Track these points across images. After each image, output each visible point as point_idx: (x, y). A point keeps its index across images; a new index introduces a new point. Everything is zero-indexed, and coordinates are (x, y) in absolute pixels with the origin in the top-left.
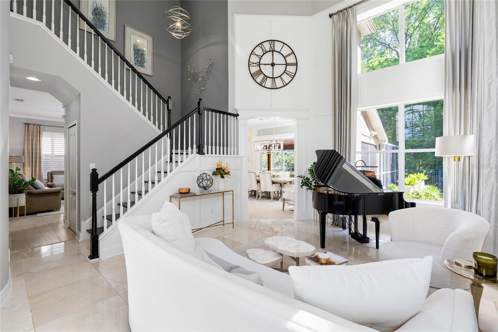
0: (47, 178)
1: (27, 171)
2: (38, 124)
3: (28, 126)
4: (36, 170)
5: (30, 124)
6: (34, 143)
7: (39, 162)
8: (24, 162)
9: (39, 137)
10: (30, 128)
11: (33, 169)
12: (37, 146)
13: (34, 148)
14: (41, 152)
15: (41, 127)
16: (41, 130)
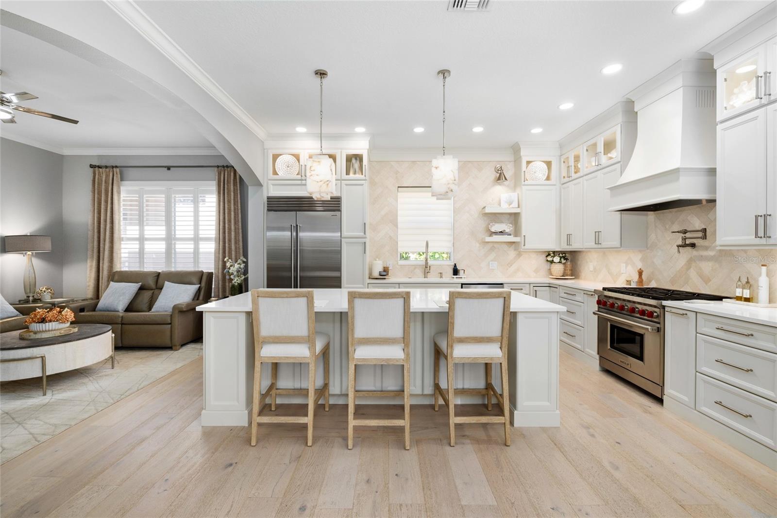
1: (90, 270)
5: (99, 167)
7: (109, 249)
11: (101, 265)
13: (102, 218)
14: (114, 227)
15: (116, 170)
16: (115, 177)
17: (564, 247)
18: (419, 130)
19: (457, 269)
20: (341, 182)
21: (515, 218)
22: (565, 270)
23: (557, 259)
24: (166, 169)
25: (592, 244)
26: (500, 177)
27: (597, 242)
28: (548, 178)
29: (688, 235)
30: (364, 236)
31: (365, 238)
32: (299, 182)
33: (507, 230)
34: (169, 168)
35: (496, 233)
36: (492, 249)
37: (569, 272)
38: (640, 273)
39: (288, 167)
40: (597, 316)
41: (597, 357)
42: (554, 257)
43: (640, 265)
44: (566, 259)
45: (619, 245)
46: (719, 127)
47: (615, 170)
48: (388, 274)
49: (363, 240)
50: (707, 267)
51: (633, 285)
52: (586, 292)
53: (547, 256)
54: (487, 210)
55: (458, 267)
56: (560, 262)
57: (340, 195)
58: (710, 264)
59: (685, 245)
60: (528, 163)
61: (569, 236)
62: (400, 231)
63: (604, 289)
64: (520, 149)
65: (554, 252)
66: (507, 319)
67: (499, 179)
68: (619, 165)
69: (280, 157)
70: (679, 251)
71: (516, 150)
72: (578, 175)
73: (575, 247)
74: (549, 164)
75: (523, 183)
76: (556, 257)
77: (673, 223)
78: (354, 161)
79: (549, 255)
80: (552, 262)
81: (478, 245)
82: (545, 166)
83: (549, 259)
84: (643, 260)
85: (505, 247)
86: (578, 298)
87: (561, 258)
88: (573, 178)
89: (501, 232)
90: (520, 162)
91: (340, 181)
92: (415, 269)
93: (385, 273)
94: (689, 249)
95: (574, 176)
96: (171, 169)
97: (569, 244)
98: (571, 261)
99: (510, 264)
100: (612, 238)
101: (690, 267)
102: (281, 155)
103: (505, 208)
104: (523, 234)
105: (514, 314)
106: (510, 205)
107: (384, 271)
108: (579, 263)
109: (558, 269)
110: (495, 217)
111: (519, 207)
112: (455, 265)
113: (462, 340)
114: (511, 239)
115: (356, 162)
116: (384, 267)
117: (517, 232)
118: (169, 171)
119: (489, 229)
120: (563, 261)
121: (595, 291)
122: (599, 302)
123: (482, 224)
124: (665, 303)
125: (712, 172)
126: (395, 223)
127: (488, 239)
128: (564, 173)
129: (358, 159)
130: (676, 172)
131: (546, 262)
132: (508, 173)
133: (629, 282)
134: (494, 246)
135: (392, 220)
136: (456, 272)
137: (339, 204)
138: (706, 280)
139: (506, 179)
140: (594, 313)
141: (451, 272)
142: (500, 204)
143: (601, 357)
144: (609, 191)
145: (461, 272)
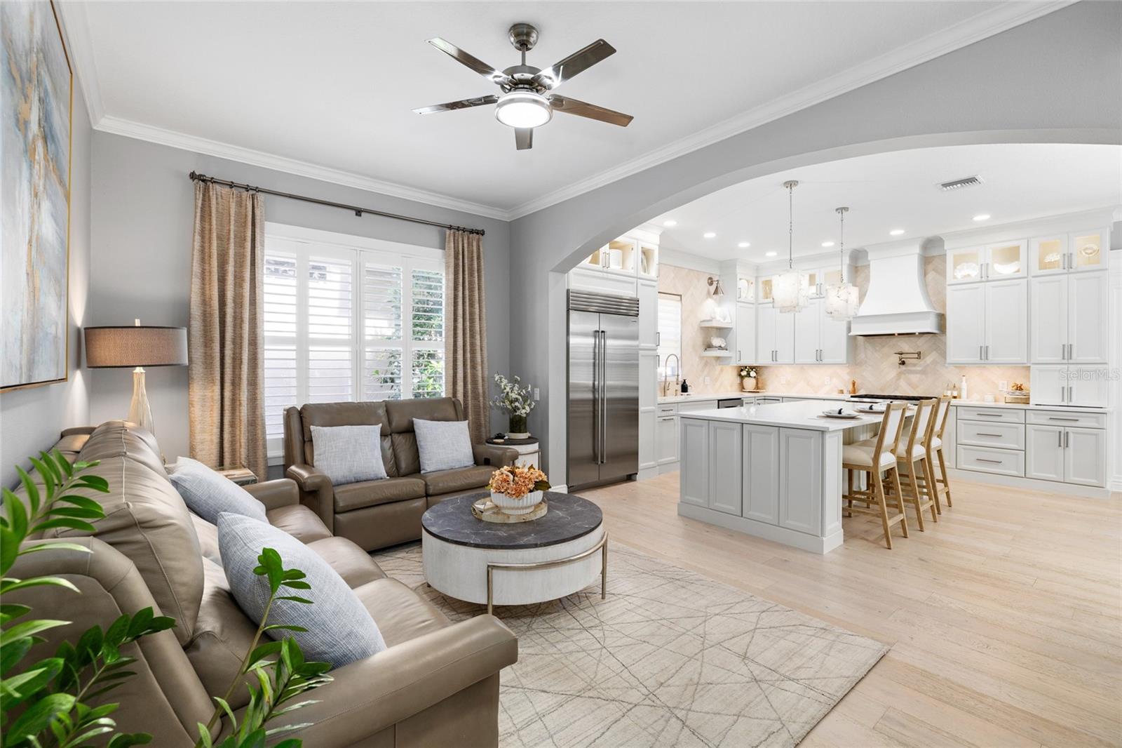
0: (282, 436)
1: (203, 406)
2: (245, 183)
3: (206, 190)
4: (234, 400)
5: (213, 181)
6: (231, 269)
7: (249, 360)
8: (186, 362)
9: (248, 245)
10: (214, 202)
11: (227, 394)
12: (241, 287)
13: (230, 294)
14: (258, 316)
15: (261, 197)
16: (258, 212)
17: (764, 363)
18: (710, 235)
19: (686, 385)
20: (637, 281)
21: (727, 332)
22: (757, 383)
23: (753, 373)
24: (354, 212)
25: (811, 360)
26: (717, 290)
29: (903, 356)
30: (656, 348)
31: (656, 350)
33: (723, 345)
34: (359, 212)
36: (706, 364)
37: (760, 386)
38: (854, 384)
42: (749, 371)
45: (845, 362)
46: (950, 288)
49: (654, 353)
50: (914, 378)
53: (740, 371)
57: (637, 297)
58: (918, 376)
60: (739, 280)
61: (774, 352)
64: (736, 266)
67: (716, 292)
70: (899, 367)
73: (782, 362)
75: (738, 299)
79: (743, 369)
81: (697, 360)
83: (744, 373)
84: (852, 373)
85: (714, 362)
89: (720, 347)
90: (735, 278)
91: (635, 279)
96: (363, 214)
100: (837, 356)
101: (900, 379)
104: (738, 348)
106: (724, 319)
112: (684, 381)
114: (728, 354)
118: (358, 217)
123: (699, 339)
127: (705, 354)
133: (842, 391)
134: (708, 360)
136: (684, 388)
137: (638, 308)
138: (914, 387)
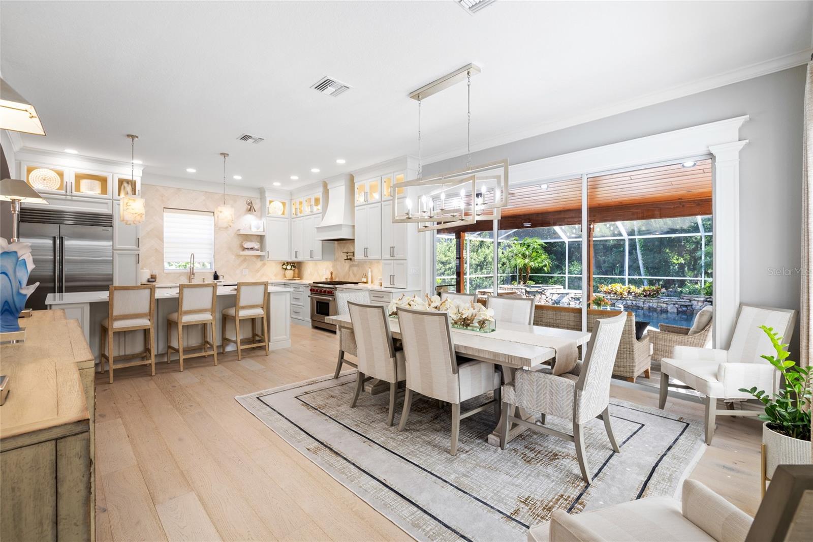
17: (294, 259)
18: (191, 170)
19: (217, 275)
20: (113, 202)
21: (261, 238)
22: (294, 274)
23: (289, 267)
25: (308, 258)
26: (251, 209)
27: (311, 257)
28: (283, 214)
29: (349, 254)
30: (138, 249)
31: (139, 250)
32: (64, 197)
33: (256, 247)
35: (248, 249)
36: (245, 260)
37: (296, 275)
38: (332, 274)
39: (44, 180)
40: (310, 298)
41: (310, 321)
42: (287, 265)
43: (332, 270)
44: (295, 267)
45: (321, 259)
46: (356, 208)
47: (319, 217)
48: (156, 281)
49: (137, 252)
50: (355, 269)
51: (329, 280)
52: (305, 285)
53: (283, 265)
54: (242, 232)
55: (218, 274)
56: (291, 269)
57: (111, 213)
58: (355, 267)
59: (348, 259)
60: (271, 202)
61: (296, 252)
62: (165, 245)
63: (314, 283)
64: (265, 192)
65: (287, 263)
66: (267, 295)
67: (250, 210)
68: (321, 214)
69: (36, 170)
70: (345, 262)
71: (262, 192)
72: (302, 215)
73: (300, 259)
74: (284, 204)
75: (267, 215)
76: (288, 266)
77: (344, 248)
78: (125, 184)
79: (284, 264)
80: (286, 269)
81: (234, 257)
82: (281, 205)
83: (284, 267)
84: (333, 266)
85: (255, 259)
86: (301, 290)
87: (292, 266)
88: (299, 216)
89: (252, 248)
90: (265, 200)
91: (111, 201)
92: (180, 276)
93: (152, 280)
94: (349, 261)
95: (299, 215)
97: (296, 257)
98: (298, 269)
99: (257, 271)
100: (318, 254)
101: (350, 270)
102: (37, 168)
103: (254, 231)
104: (268, 249)
105: (269, 294)
106: (258, 229)
107: (152, 278)
108: (303, 269)
109: (290, 273)
110: (247, 237)
111: (264, 231)
112: (216, 272)
113: (244, 308)
114: (259, 253)
115: (128, 186)
116: (152, 275)
117: (262, 248)
119: (243, 246)
120: (293, 268)
121: (309, 284)
122: (311, 290)
123: (236, 242)
124: (337, 286)
125: (354, 226)
126: (161, 238)
127: (242, 253)
128: (293, 211)
129: (130, 183)
130: (341, 225)
131: (282, 269)
132: (257, 206)
133: (327, 279)
134: (245, 259)
135: (159, 235)
136: (216, 277)
137: (112, 221)
139: (255, 211)
140: (309, 296)
141: (213, 277)
142: (251, 228)
143: (312, 320)
144: (316, 229)
145: (221, 278)
